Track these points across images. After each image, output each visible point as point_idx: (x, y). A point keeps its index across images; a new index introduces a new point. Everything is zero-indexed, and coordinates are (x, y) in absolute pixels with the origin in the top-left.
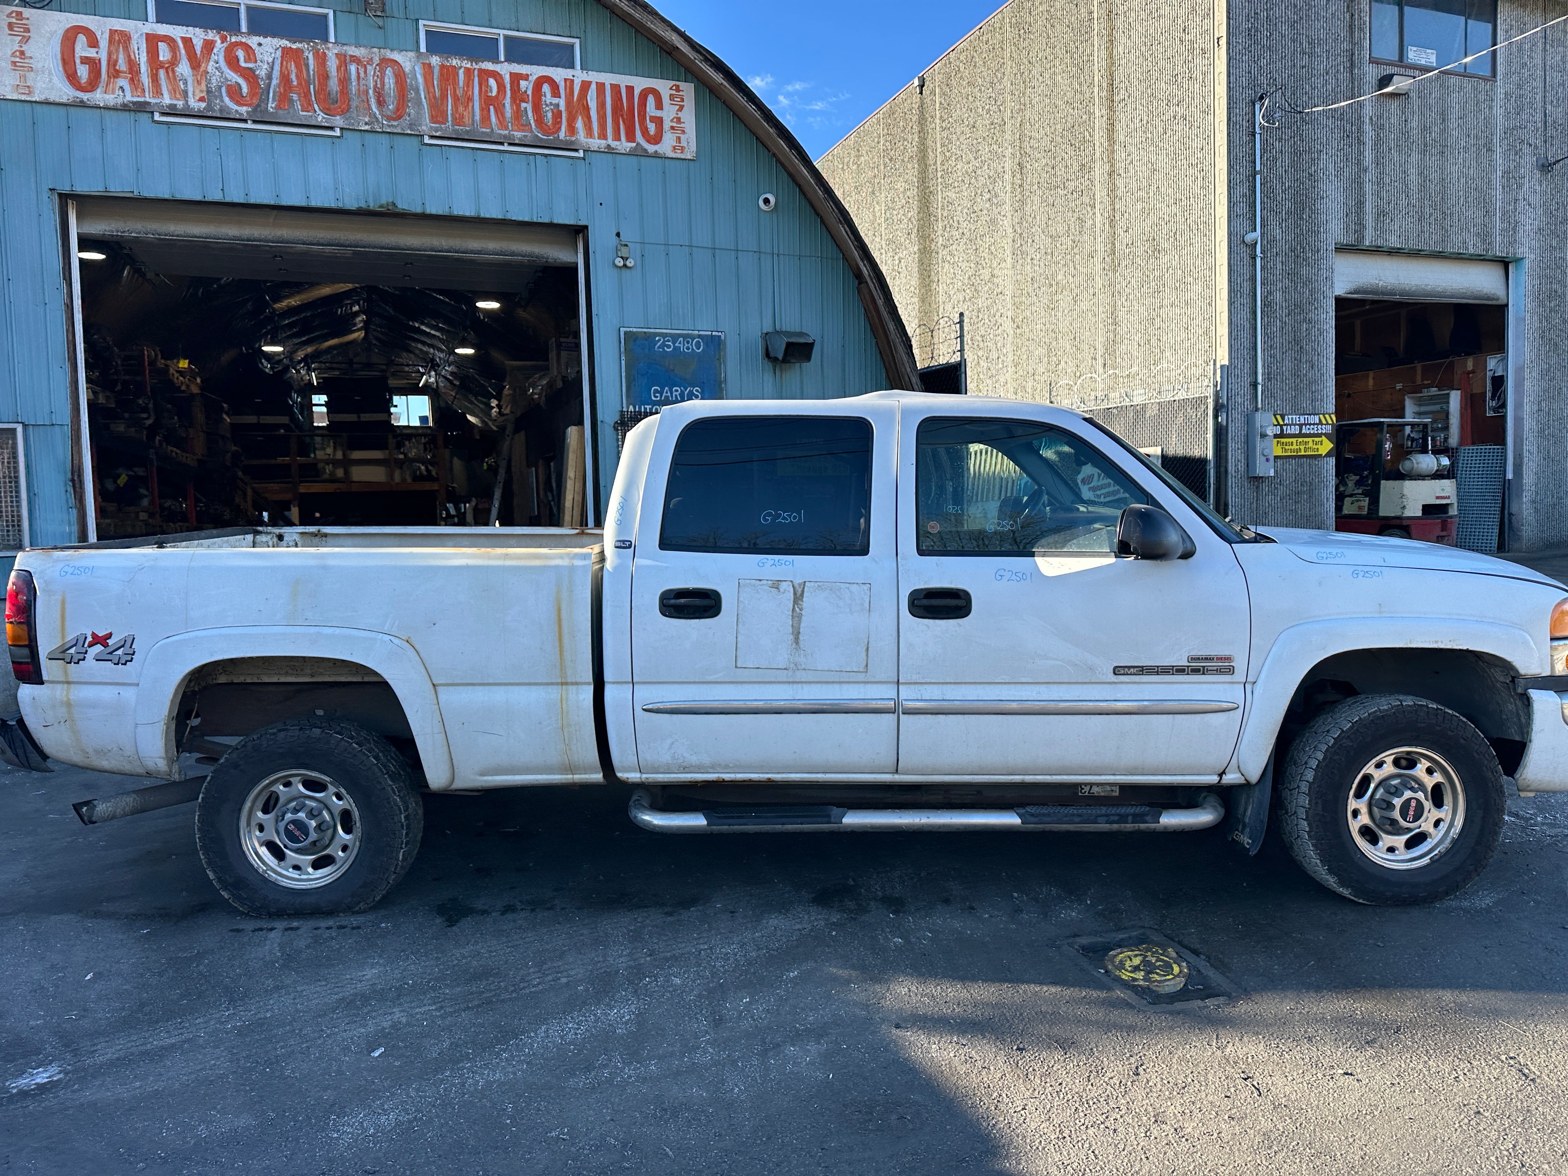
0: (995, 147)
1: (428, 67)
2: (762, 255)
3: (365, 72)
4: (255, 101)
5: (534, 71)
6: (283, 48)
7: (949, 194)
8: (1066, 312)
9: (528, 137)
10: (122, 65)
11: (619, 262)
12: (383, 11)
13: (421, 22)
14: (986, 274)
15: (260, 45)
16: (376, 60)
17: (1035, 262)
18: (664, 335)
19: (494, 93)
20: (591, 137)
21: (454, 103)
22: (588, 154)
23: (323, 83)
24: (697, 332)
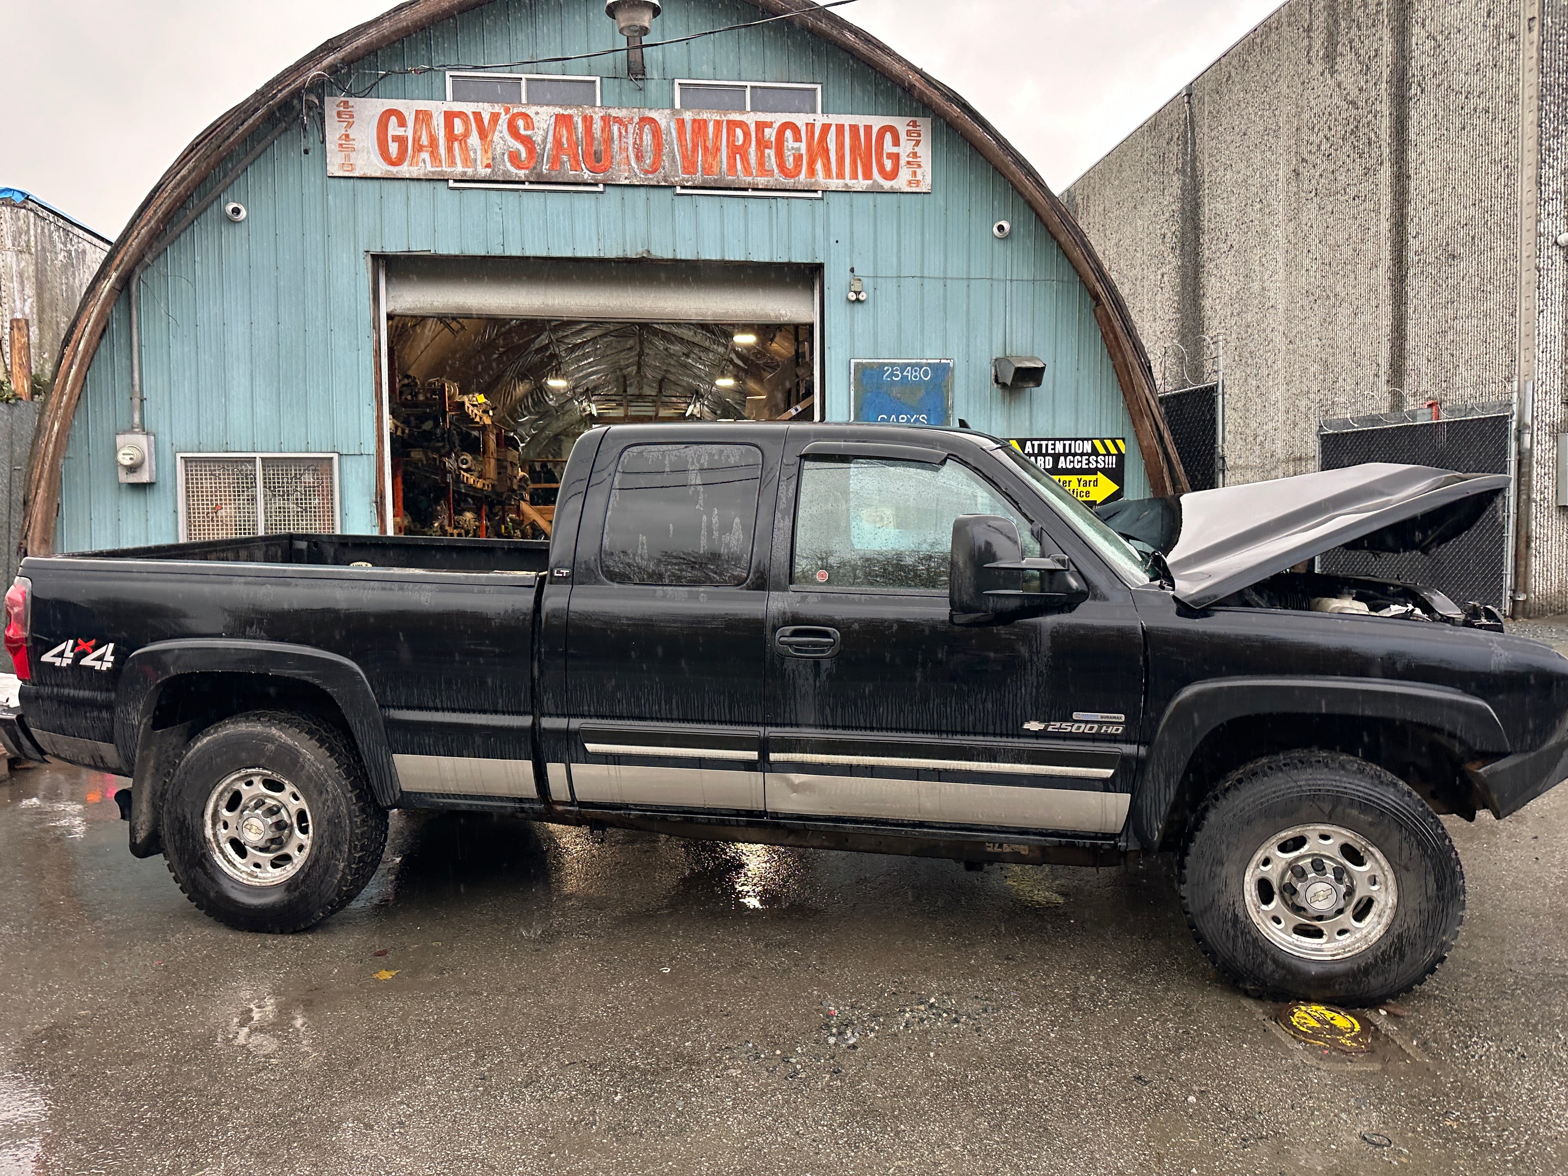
0: (1268, 154)
1: (681, 123)
2: (995, 283)
3: (626, 131)
4: (532, 165)
5: (778, 118)
6: (557, 116)
7: (1218, 205)
8: (1345, 325)
9: (771, 182)
10: (425, 141)
11: (852, 296)
12: (643, 74)
14: (1256, 286)
15: (537, 113)
16: (636, 120)
17: (1312, 273)
18: (892, 365)
19: (740, 142)
20: (830, 178)
21: (704, 156)
22: (826, 195)
23: (589, 142)
24: (925, 361)
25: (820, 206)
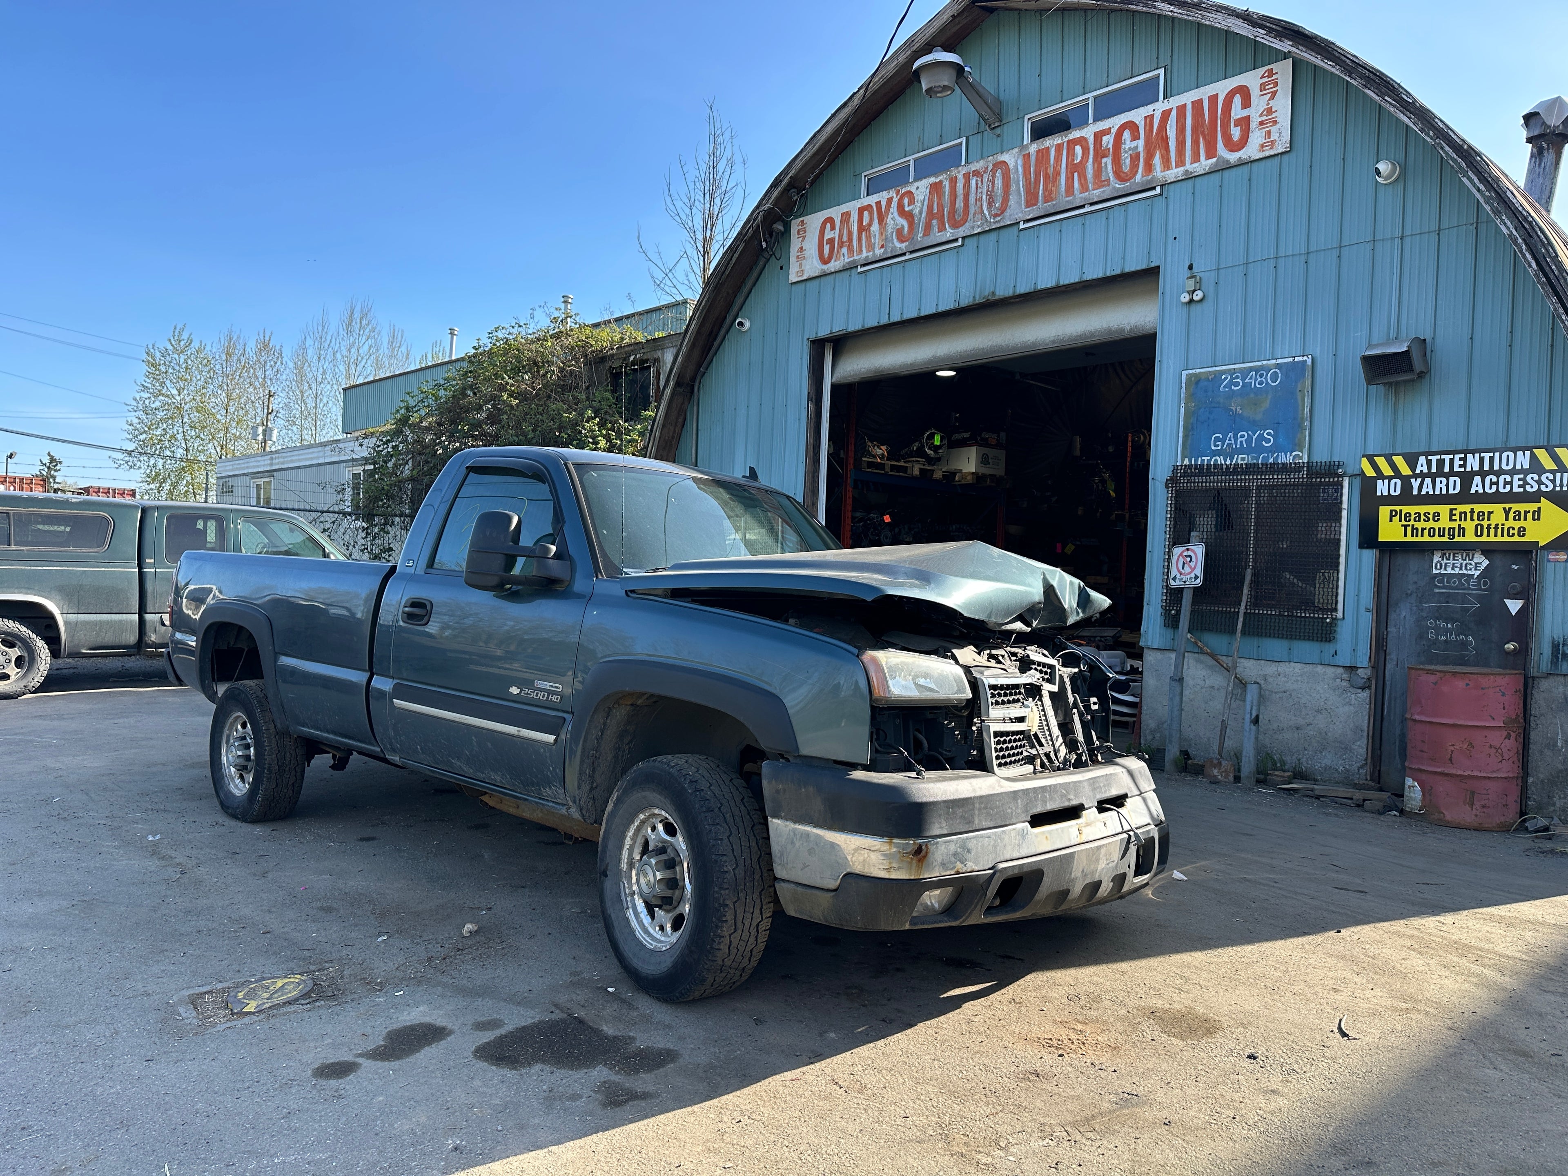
1: (1027, 157)
2: (1379, 246)
3: (982, 182)
4: (911, 237)
5: (1117, 121)
6: (931, 185)
9: (1106, 192)
10: (845, 237)
11: (1185, 298)
13: (1026, 118)
15: (919, 188)
16: (990, 169)
18: (1232, 372)
19: (1079, 159)
20: (1168, 169)
21: (1045, 184)
22: (1166, 188)
23: (953, 202)
24: (1274, 362)
25: (1160, 203)
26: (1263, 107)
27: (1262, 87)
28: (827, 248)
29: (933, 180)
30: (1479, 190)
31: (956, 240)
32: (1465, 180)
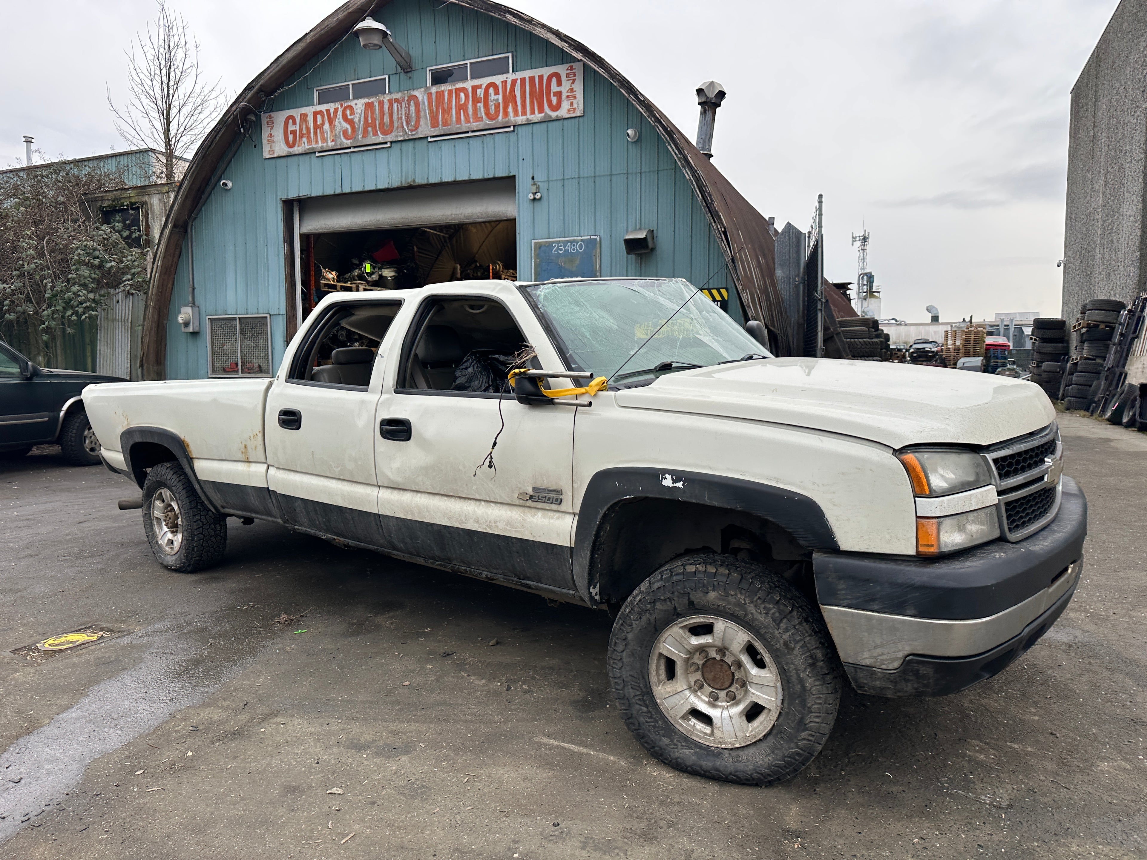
1: (430, 95)
2: (629, 175)
3: (401, 107)
4: (354, 136)
5: (485, 81)
6: (365, 104)
9: (481, 125)
10: (304, 131)
11: (531, 196)
12: (411, 68)
13: (428, 69)
15: (356, 104)
16: (406, 98)
18: (558, 242)
19: (463, 102)
20: (517, 116)
21: (443, 113)
22: (516, 128)
23: (382, 118)
24: (580, 238)
25: (513, 136)
26: (568, 87)
27: (568, 75)
28: (291, 137)
29: (366, 100)
30: (675, 153)
31: (386, 143)
32: (669, 147)
